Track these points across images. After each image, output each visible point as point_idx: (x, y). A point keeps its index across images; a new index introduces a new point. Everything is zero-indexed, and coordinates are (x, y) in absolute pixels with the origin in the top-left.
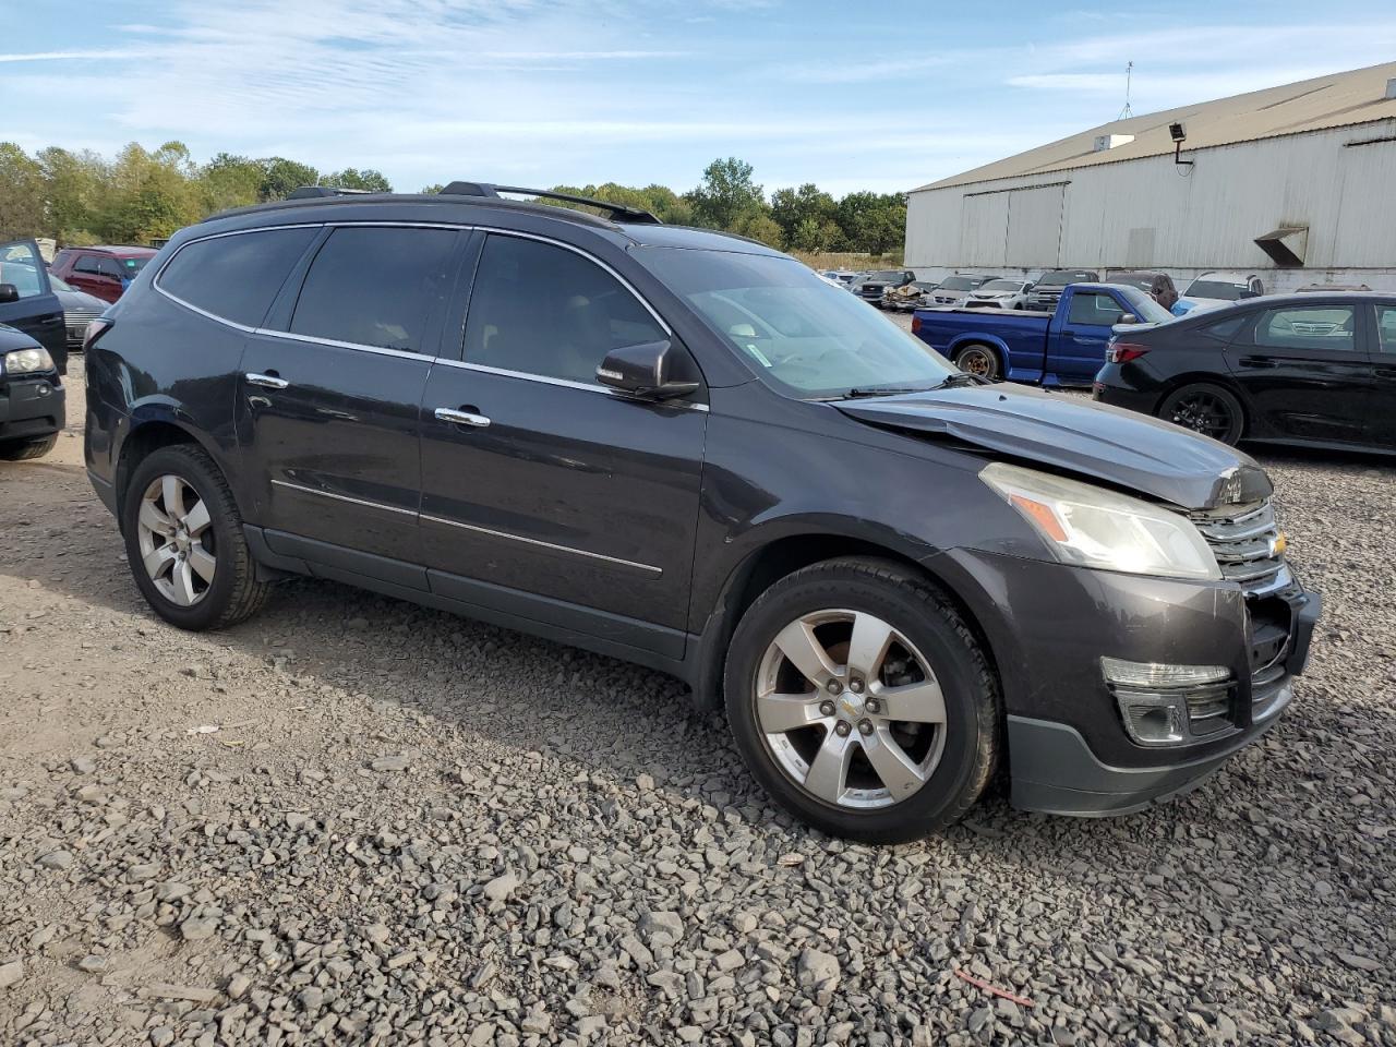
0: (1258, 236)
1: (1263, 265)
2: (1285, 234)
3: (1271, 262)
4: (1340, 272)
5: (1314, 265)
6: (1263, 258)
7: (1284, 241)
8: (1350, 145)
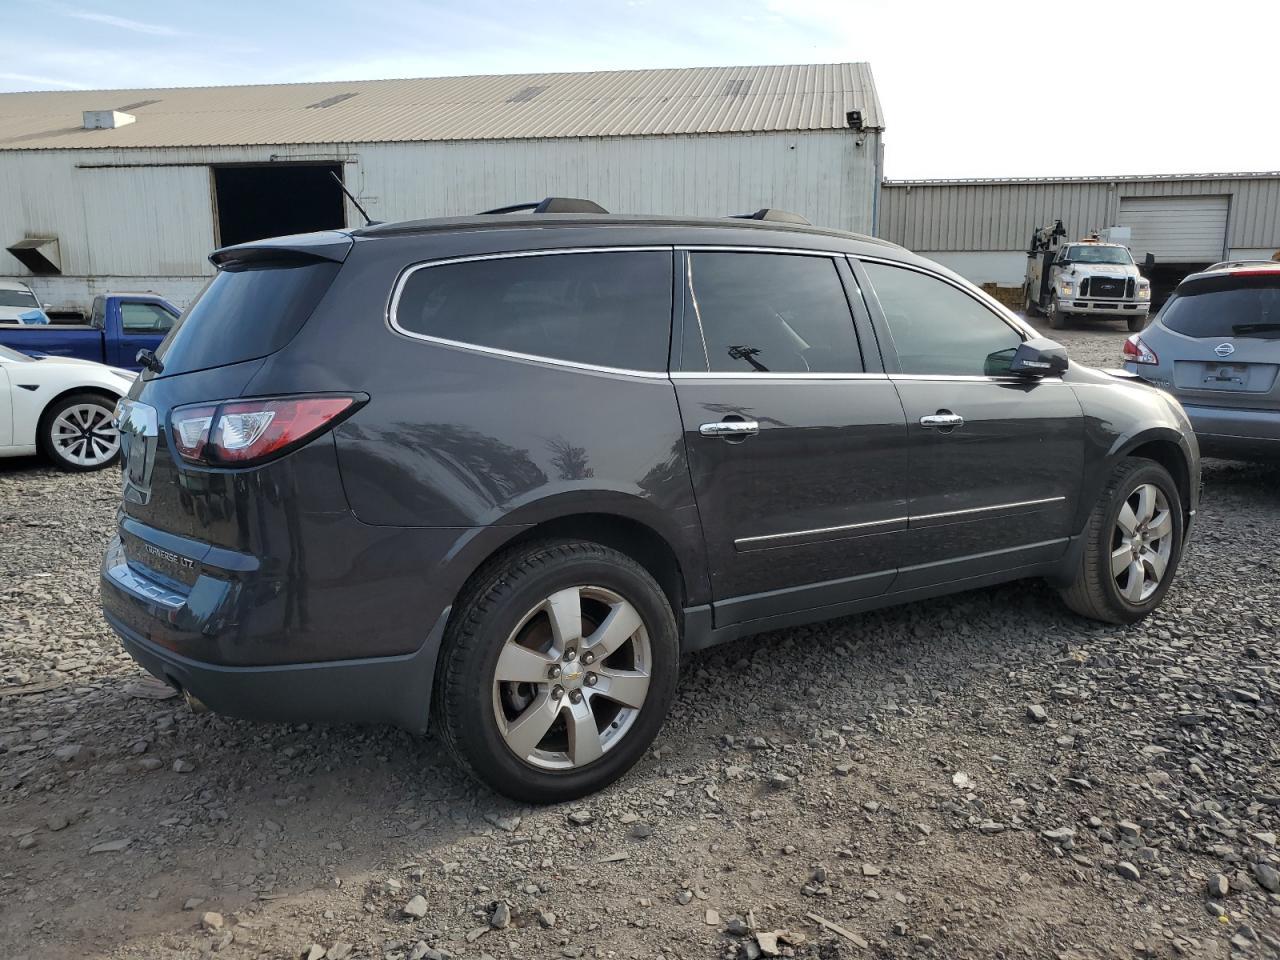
0: (10, 245)
1: (15, 272)
2: (41, 243)
3: (25, 270)
4: (100, 279)
5: (72, 272)
6: (17, 265)
7: (40, 250)
8: (81, 167)
